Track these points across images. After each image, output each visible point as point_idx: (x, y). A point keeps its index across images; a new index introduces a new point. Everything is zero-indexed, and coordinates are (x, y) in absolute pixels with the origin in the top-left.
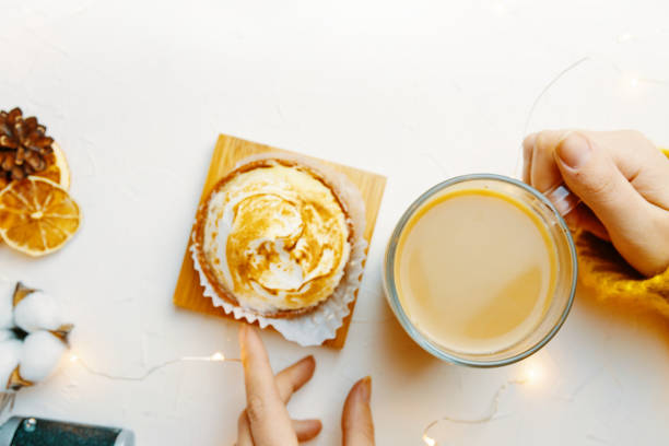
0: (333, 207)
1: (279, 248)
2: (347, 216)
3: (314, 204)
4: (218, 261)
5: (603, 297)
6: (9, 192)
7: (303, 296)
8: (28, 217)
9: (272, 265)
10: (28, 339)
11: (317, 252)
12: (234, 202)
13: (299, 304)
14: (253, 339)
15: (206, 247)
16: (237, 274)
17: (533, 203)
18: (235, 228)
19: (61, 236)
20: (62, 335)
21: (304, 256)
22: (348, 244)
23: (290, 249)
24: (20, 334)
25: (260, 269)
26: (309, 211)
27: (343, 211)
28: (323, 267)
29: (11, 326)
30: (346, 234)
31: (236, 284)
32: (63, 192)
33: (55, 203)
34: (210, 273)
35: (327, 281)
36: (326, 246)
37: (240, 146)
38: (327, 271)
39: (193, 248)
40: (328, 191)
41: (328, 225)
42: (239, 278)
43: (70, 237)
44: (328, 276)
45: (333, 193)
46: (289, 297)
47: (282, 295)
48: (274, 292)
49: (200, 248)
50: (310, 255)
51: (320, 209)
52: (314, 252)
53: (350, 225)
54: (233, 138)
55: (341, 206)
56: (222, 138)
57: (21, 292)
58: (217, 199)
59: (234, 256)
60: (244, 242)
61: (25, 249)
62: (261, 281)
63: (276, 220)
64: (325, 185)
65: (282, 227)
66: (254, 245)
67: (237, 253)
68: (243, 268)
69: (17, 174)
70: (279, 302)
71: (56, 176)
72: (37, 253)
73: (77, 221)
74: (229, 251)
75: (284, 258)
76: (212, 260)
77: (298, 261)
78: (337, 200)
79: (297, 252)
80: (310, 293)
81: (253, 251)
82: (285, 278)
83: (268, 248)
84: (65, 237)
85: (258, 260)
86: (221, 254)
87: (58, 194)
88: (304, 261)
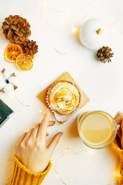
0: (78, 99)
1: (65, 100)
2: (79, 102)
3: (76, 97)
4: (52, 95)
5: (113, 147)
6: (23, 55)
7: (63, 111)
8: (23, 62)
9: (61, 102)
10: (8, 84)
11: (71, 106)
12: (62, 87)
13: (61, 112)
14: (49, 112)
15: (51, 91)
16: (54, 99)
17: (114, 124)
18: (60, 91)
19: (26, 69)
20: (15, 88)
21: (68, 105)
22: (76, 107)
23: (67, 102)
24: (7, 82)
25: (59, 102)
26: (74, 97)
27: (79, 101)
28: (69, 109)
29: (7, 79)
30: (77, 105)
31: (53, 101)
32: (32, 61)
33: (29, 62)
34: (49, 95)
35: (68, 111)
36: (73, 105)
37: (69, 76)
38: (70, 110)
39: (49, 89)
40: (79, 96)
41: (75, 102)
42: (54, 100)
43: (27, 70)
44: (69, 111)
45: (80, 97)
46: (60, 110)
47: (59, 108)
48: (58, 107)
49: (50, 90)
50: (69, 105)
51: (76, 98)
52: (70, 105)
53: (79, 104)
54: (69, 74)
55: (80, 100)
56: (67, 72)
57: (13, 75)
58: (60, 84)
59: (56, 96)
60: (60, 95)
61: (18, 67)
62: (57, 103)
63: (68, 96)
64: (79, 94)
65: (68, 97)
66: (61, 97)
67: (57, 96)
68: (56, 99)
69: (27, 53)
70: (58, 109)
71: (33, 58)
72: (20, 69)
73: (31, 68)
74: (56, 94)
75: (64, 103)
76: (51, 94)
77: (66, 105)
78: (80, 99)
79: (67, 103)
80: (64, 111)
81: (60, 98)
82: (62, 106)
83: (63, 99)
84: (26, 70)
85: (60, 100)
86: (54, 94)
87: (31, 61)
88: (67, 106)
